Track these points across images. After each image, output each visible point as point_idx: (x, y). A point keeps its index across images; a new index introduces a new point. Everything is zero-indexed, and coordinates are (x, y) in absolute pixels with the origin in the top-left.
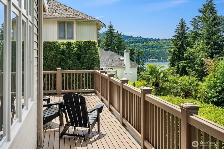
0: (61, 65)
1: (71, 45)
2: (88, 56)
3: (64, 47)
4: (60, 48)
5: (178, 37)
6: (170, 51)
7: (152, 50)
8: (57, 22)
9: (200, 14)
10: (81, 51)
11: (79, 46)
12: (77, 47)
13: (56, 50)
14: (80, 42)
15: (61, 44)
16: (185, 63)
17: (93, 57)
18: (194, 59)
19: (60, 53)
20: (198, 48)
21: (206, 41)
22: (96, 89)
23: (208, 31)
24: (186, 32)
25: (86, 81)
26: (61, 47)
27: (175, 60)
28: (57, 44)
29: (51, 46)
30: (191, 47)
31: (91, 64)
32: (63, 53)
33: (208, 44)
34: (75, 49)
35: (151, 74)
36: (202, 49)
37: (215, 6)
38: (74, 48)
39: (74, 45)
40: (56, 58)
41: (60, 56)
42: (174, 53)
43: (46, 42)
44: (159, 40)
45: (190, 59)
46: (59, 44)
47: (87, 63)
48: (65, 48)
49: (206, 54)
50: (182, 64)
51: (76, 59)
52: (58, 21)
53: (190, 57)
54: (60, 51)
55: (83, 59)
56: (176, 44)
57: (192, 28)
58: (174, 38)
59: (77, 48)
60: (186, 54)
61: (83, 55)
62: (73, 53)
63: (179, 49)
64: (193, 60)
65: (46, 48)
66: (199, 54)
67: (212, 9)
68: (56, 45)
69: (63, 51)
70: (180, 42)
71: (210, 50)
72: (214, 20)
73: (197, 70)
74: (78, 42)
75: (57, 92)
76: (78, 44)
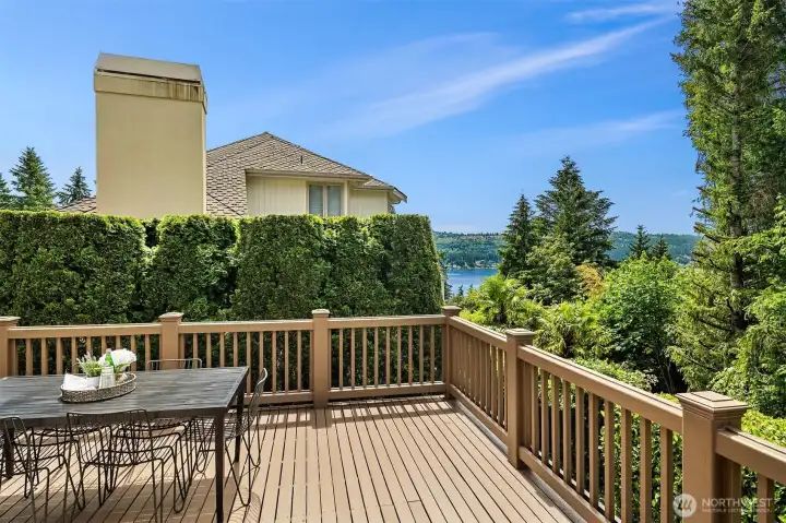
0: (323, 294)
1: (356, 229)
2: (411, 264)
3: (335, 235)
4: (319, 239)
5: (515, 227)
6: (501, 253)
7: (451, 251)
8: (304, 183)
9: (553, 189)
10: (387, 247)
11: (384, 232)
12: (377, 234)
13: (309, 245)
14: (385, 220)
15: (325, 225)
16: (528, 274)
17: (426, 268)
18: (546, 266)
19: (323, 256)
20: (553, 248)
21: (566, 234)
22: (451, 382)
23: (569, 218)
24: (529, 219)
25: (404, 345)
26: (326, 234)
27: (509, 268)
28: (312, 224)
29: (290, 230)
30: (539, 246)
31: (423, 291)
32: (330, 255)
33: (569, 240)
34: (371, 241)
35: (492, 298)
36: (560, 249)
37: (579, 174)
38: (365, 239)
39: (365, 229)
40: (307, 271)
41: (322, 266)
42: (508, 256)
43: (274, 217)
44: (462, 235)
45: (537, 266)
46: (318, 224)
47: (409, 286)
48: (337, 239)
49: (567, 258)
50: (524, 276)
51: (373, 274)
52: (307, 182)
53: (537, 262)
54: (322, 248)
55: (397, 273)
56: (513, 240)
57: (538, 213)
58: (508, 229)
59: (376, 237)
60: (530, 258)
61: (394, 260)
62: (365, 255)
63: (517, 248)
64: (543, 269)
65: (276, 237)
66: (554, 257)
67: (575, 178)
68: (309, 227)
69: (333, 250)
70: (519, 238)
71: (573, 251)
72: (579, 197)
73: (551, 286)
74: (380, 219)
75: (313, 395)
76: (380, 227)
